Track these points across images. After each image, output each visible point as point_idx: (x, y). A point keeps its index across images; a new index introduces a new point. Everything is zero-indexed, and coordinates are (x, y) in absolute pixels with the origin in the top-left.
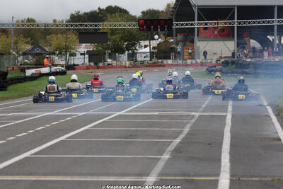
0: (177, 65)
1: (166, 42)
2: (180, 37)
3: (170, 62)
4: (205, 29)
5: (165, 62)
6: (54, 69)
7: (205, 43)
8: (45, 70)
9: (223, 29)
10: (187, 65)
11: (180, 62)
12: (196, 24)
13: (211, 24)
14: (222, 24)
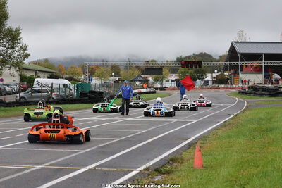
0: (227, 88)
1: (222, 74)
2: (232, 71)
3: (223, 86)
4: (246, 66)
5: (220, 86)
6: (149, 90)
7: (245, 75)
8: (144, 90)
9: (256, 67)
10: (233, 88)
11: (229, 86)
12: (240, 63)
13: (249, 63)
14: (255, 64)
